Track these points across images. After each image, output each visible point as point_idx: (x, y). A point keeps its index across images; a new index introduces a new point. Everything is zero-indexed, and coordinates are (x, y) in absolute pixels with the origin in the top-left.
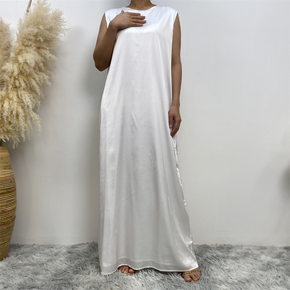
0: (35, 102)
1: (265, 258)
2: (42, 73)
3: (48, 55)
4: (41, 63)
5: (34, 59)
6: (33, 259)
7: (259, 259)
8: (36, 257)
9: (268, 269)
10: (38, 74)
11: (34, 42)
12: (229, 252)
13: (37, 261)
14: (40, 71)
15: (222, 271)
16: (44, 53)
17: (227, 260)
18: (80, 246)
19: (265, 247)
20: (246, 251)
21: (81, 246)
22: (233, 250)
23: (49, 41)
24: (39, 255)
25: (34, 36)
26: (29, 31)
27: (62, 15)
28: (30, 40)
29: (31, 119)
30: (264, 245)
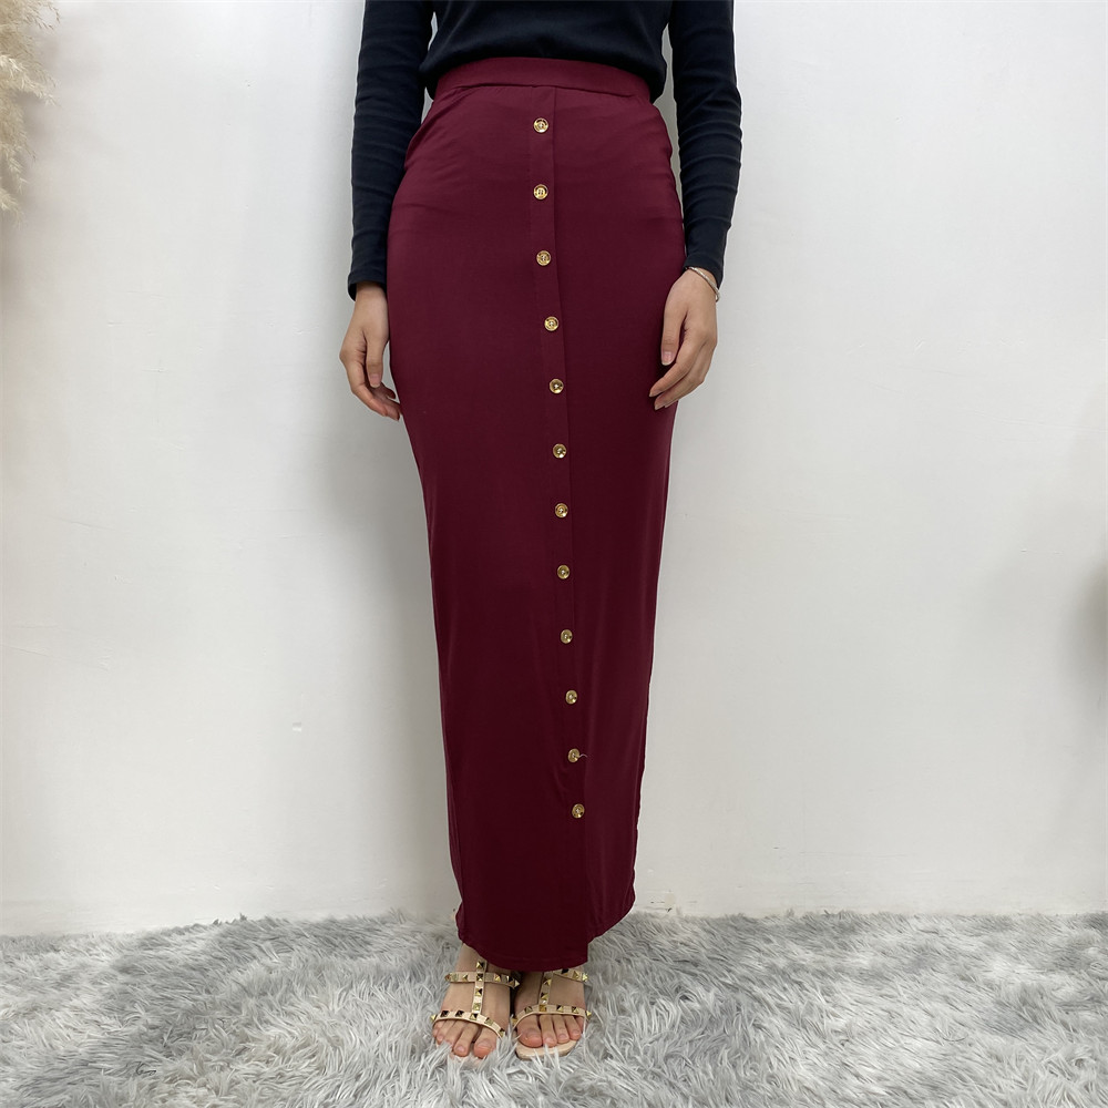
1: (1009, 972)
7: (979, 978)
9: (1022, 1022)
15: (816, 1040)
18: (179, 939)
19: (1005, 918)
20: (923, 939)
21: (188, 936)
22: (867, 937)
30: (1000, 911)
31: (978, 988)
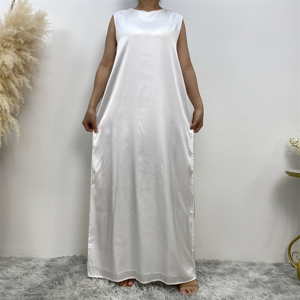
0: (14, 107)
1: (253, 275)
2: (22, 76)
3: (29, 57)
4: (21, 65)
5: (13, 61)
6: (8, 272)
7: (246, 276)
8: (12, 270)
9: (254, 286)
10: (17, 77)
11: (14, 44)
12: (216, 268)
13: (12, 274)
14: (20, 74)
15: (207, 287)
16: (25, 55)
17: (213, 276)
18: (60, 260)
19: (255, 263)
20: (234, 267)
21: (62, 259)
22: (221, 266)
23: (31, 43)
24: (14, 268)
25: (14, 37)
26: (8, 32)
27: (46, 16)
28: (10, 41)
29: (9, 124)
30: (254, 261)
31: (245, 278)
